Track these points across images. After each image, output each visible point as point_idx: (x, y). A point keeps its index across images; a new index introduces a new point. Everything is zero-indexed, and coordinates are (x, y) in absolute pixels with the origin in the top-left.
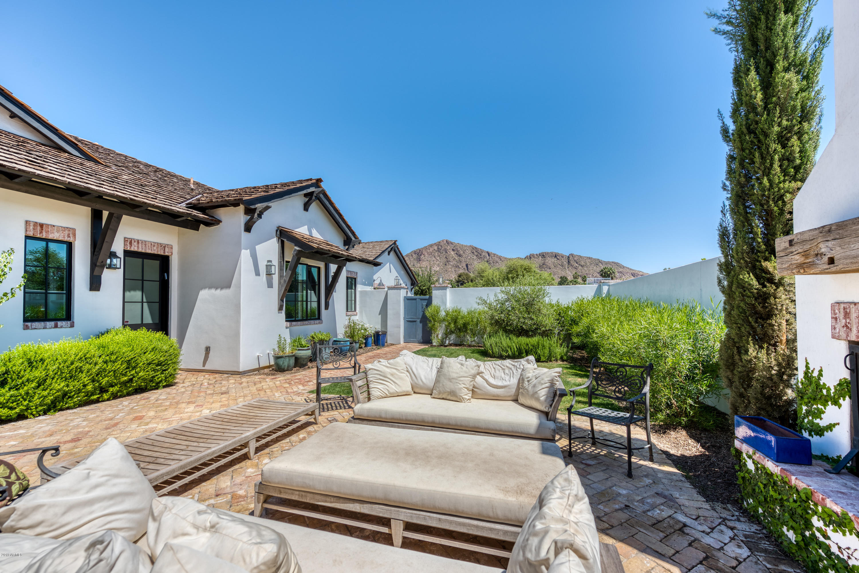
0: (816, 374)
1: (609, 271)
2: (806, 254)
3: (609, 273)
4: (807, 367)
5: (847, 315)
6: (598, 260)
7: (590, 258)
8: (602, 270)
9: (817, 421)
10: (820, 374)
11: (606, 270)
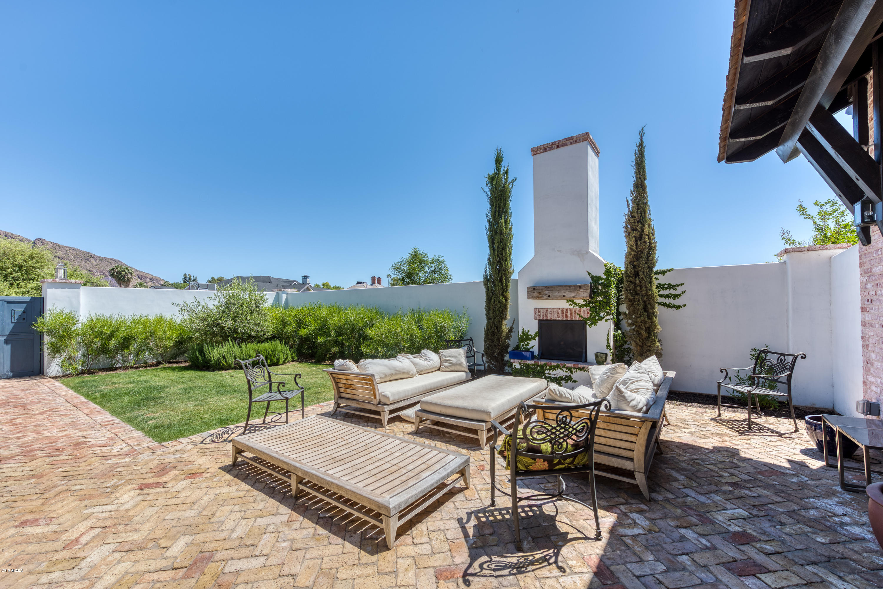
0: (527, 332)
1: (124, 271)
2: (540, 293)
3: (124, 273)
4: (523, 330)
5: (539, 312)
6: (89, 253)
7: (74, 249)
8: (113, 269)
9: (527, 347)
10: (529, 331)
11: (119, 269)
